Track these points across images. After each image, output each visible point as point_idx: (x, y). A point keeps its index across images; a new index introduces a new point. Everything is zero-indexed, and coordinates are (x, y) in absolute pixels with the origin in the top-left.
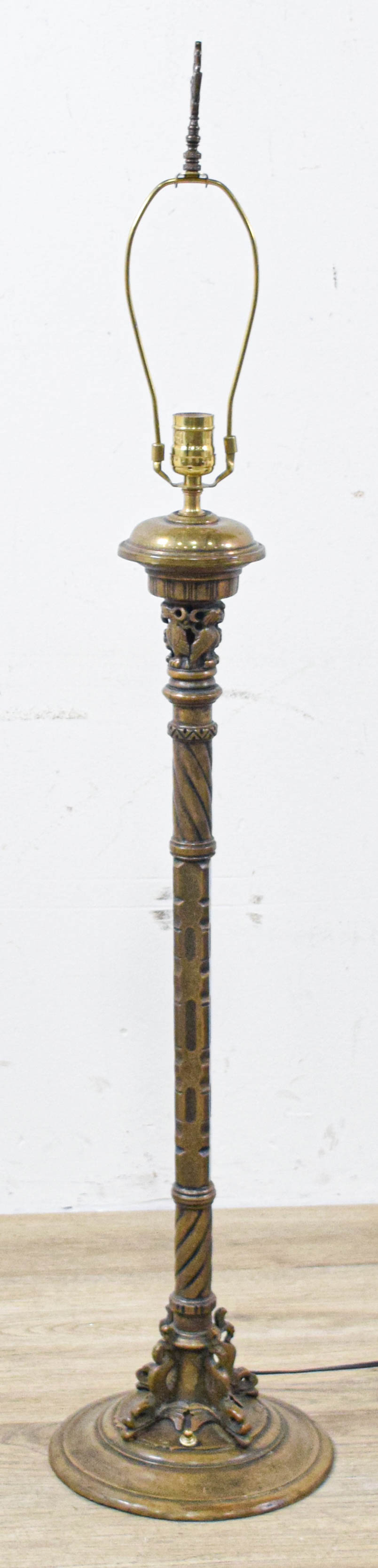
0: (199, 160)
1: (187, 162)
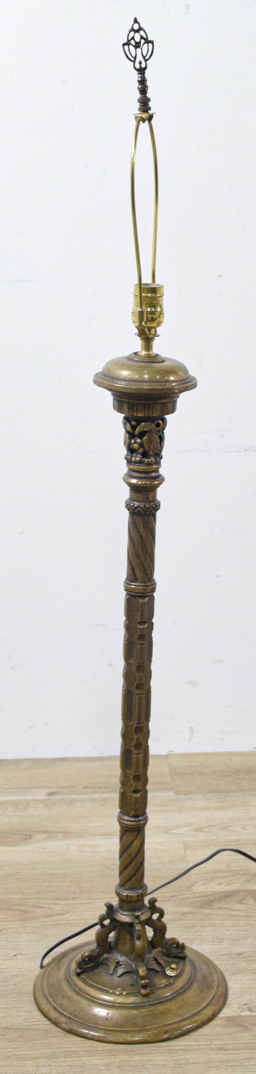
0: (149, 103)
1: (141, 106)
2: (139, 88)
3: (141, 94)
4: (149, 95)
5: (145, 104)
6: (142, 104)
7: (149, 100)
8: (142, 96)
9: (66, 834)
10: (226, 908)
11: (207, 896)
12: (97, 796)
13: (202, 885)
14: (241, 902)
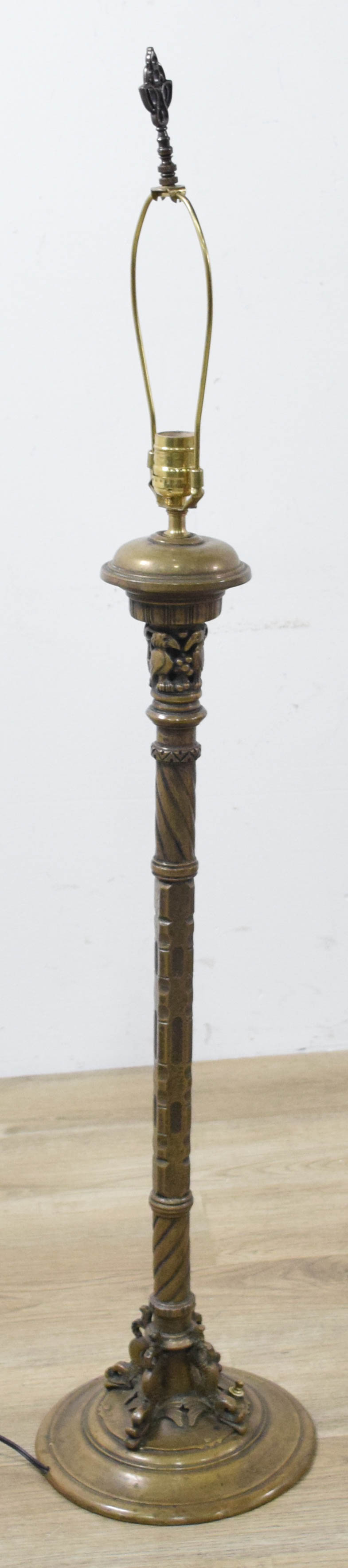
2: (159, 152)
3: (163, 160)
4: (174, 160)
5: (168, 172)
6: (164, 175)
7: (173, 168)
8: (164, 163)
9: (35, 1188)
10: (263, 1287)
11: (236, 1270)
12: (76, 1131)
13: (230, 1254)
14: (285, 1276)
